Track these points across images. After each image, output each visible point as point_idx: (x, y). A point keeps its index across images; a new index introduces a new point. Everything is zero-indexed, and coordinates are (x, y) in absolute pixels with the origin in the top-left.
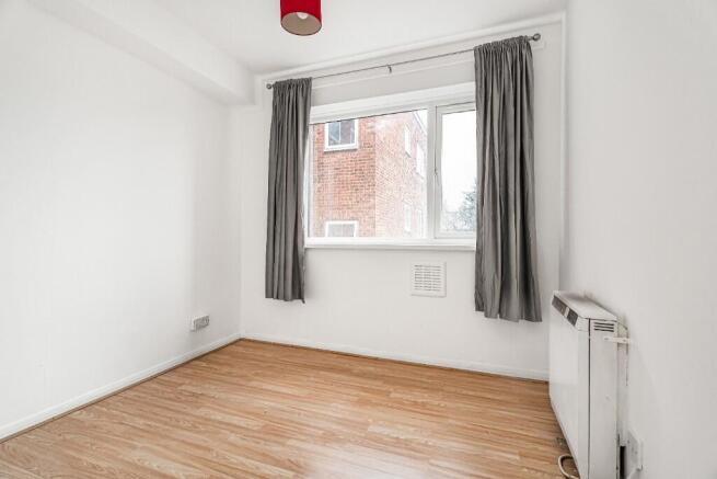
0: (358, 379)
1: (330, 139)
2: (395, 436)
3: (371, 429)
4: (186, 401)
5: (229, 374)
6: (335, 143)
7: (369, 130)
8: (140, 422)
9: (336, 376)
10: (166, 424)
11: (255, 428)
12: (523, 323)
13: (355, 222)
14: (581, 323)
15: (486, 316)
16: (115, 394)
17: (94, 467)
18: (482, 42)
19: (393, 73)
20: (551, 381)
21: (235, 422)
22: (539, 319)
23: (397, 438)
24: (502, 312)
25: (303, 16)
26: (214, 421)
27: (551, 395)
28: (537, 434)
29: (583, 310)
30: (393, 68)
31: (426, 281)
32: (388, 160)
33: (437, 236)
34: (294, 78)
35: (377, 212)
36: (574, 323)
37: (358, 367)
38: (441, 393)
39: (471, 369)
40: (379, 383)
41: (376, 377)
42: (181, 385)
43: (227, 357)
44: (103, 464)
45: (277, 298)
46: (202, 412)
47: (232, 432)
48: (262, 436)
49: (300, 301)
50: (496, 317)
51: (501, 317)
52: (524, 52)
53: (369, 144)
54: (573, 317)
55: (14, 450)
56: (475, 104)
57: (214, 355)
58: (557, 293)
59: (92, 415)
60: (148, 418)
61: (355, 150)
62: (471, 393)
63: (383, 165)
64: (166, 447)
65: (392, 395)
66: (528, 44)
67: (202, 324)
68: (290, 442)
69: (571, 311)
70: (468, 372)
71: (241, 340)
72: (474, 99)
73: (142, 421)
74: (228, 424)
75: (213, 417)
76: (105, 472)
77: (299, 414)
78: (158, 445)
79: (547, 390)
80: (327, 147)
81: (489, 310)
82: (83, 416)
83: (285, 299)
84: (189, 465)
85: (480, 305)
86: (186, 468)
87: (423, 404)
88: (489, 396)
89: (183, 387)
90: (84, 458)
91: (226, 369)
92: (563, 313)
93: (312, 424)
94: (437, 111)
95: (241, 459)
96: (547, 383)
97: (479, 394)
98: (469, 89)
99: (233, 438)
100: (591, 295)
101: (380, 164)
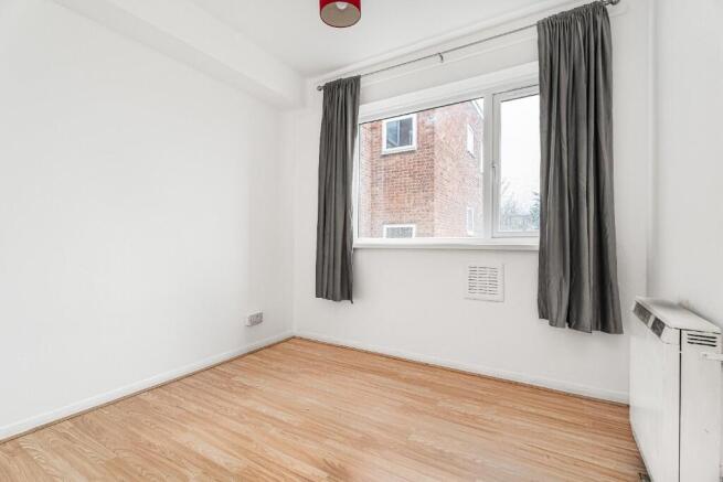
0: (405, 385)
1: (388, 142)
2: (439, 448)
3: (413, 437)
4: (236, 392)
5: (279, 370)
6: (394, 146)
7: (428, 130)
8: (193, 408)
9: (384, 380)
10: (216, 411)
11: (296, 424)
12: (598, 334)
13: (413, 226)
14: (669, 335)
15: (551, 325)
16: (178, 380)
17: (150, 445)
18: (547, 15)
19: (445, 62)
20: (631, 404)
21: (278, 416)
22: (618, 330)
23: (441, 451)
24: (572, 320)
25: (342, 6)
26: (258, 412)
27: (631, 420)
28: (612, 465)
29: (672, 319)
30: (444, 55)
31: (482, 284)
32: (448, 160)
33: (495, 235)
34: (343, 77)
35: (436, 214)
36: (659, 335)
37: (406, 372)
38: (495, 407)
39: (534, 384)
40: (427, 390)
41: (424, 384)
42: (234, 376)
43: (278, 353)
44: (158, 443)
45: (327, 297)
46: (249, 403)
47: (274, 425)
48: (300, 432)
49: (349, 302)
50: (564, 327)
51: (570, 326)
52: (599, 19)
53: (427, 144)
54: (658, 327)
55: (91, 422)
56: (538, 87)
57: (267, 350)
58: (642, 298)
59: (156, 397)
60: (200, 404)
61: (413, 152)
62: (533, 410)
63: (444, 166)
64: (212, 433)
65: (441, 404)
66: (605, 10)
67: (257, 320)
68: (327, 442)
69: (657, 320)
70: (531, 387)
71: (294, 337)
72: (537, 82)
73: (196, 407)
74: (272, 418)
75: (258, 409)
76: (158, 451)
77: (340, 415)
78: (206, 430)
79: (628, 416)
80: (385, 150)
81: (554, 317)
82: (149, 397)
83: (334, 299)
84: (231, 454)
85: (544, 313)
86: (225, 455)
87: (474, 418)
88: (555, 416)
89: (236, 379)
90: (144, 435)
91: (275, 365)
92: (646, 323)
93: (353, 426)
94: (495, 99)
95: (279, 453)
96: (628, 406)
97: (541, 412)
98: (531, 70)
99: (273, 431)
100: (687, 302)
101: (439, 165)
